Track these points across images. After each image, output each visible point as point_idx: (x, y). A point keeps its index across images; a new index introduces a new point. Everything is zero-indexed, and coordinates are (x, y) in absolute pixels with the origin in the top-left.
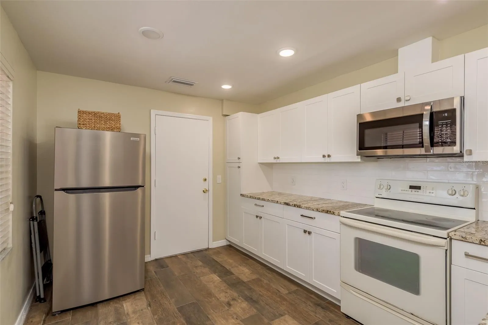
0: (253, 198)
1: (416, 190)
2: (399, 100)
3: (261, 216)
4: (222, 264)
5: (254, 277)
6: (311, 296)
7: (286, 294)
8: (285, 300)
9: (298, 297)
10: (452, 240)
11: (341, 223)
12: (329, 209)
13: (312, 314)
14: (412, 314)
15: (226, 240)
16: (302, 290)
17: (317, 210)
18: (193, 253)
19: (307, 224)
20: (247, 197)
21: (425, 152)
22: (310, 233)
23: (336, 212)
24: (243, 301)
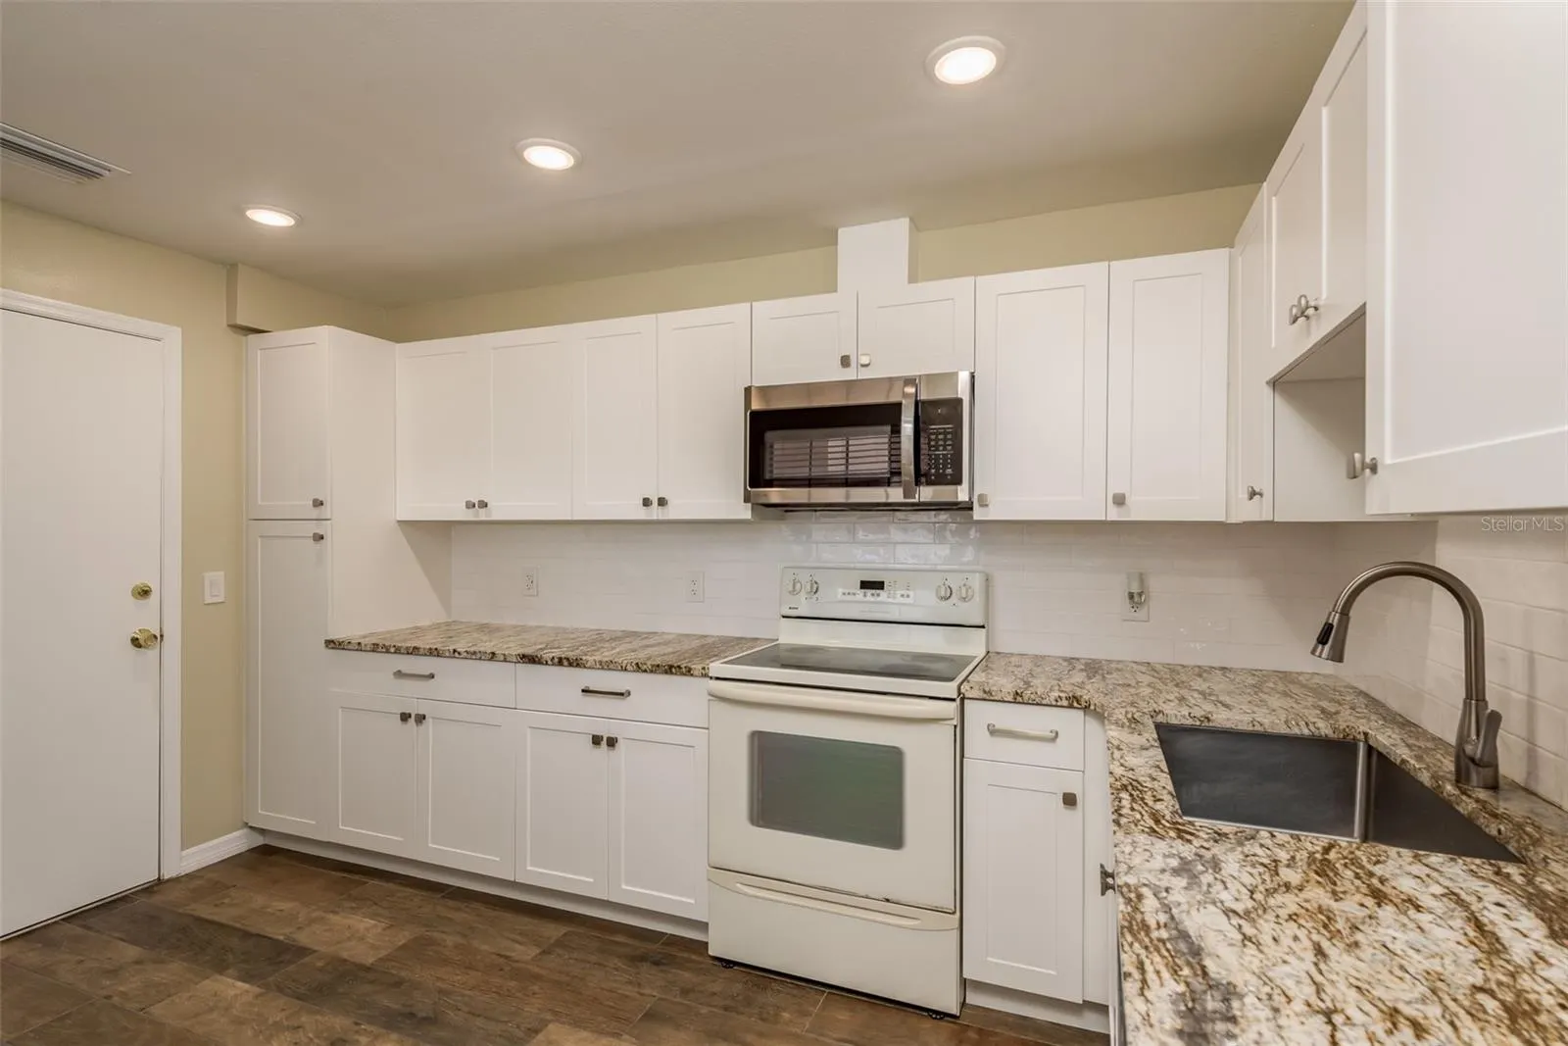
0: (388, 652)
1: (873, 591)
2: (845, 361)
3: (421, 713)
4: (242, 927)
5: (403, 937)
6: (612, 938)
7: (532, 959)
8: (537, 978)
9: (575, 955)
10: (966, 701)
11: (713, 696)
12: (672, 660)
13: (630, 991)
14: (888, 900)
15: (245, 830)
16: (581, 930)
17: (638, 668)
18: (71, 918)
19: (604, 716)
20: (359, 647)
21: (905, 497)
22: (612, 742)
23: (697, 667)
24: (376, 1037)
